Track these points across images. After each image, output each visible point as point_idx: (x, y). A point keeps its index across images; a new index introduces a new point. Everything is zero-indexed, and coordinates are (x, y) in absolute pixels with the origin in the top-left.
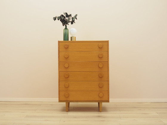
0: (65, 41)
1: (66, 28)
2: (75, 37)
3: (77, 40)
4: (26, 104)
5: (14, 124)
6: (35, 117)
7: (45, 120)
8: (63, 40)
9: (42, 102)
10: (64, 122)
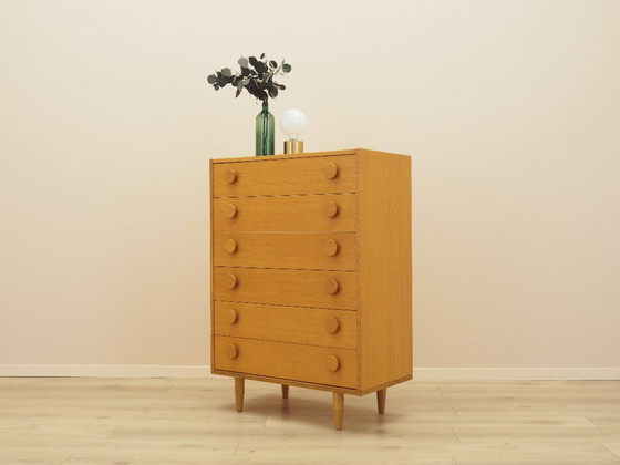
0: (262, 157)
1: (265, 112)
2: (301, 144)
3: (308, 150)
4: (114, 387)
5: (68, 459)
6: (145, 433)
7: (183, 446)
8: (254, 155)
9: (171, 379)
10: (252, 451)
